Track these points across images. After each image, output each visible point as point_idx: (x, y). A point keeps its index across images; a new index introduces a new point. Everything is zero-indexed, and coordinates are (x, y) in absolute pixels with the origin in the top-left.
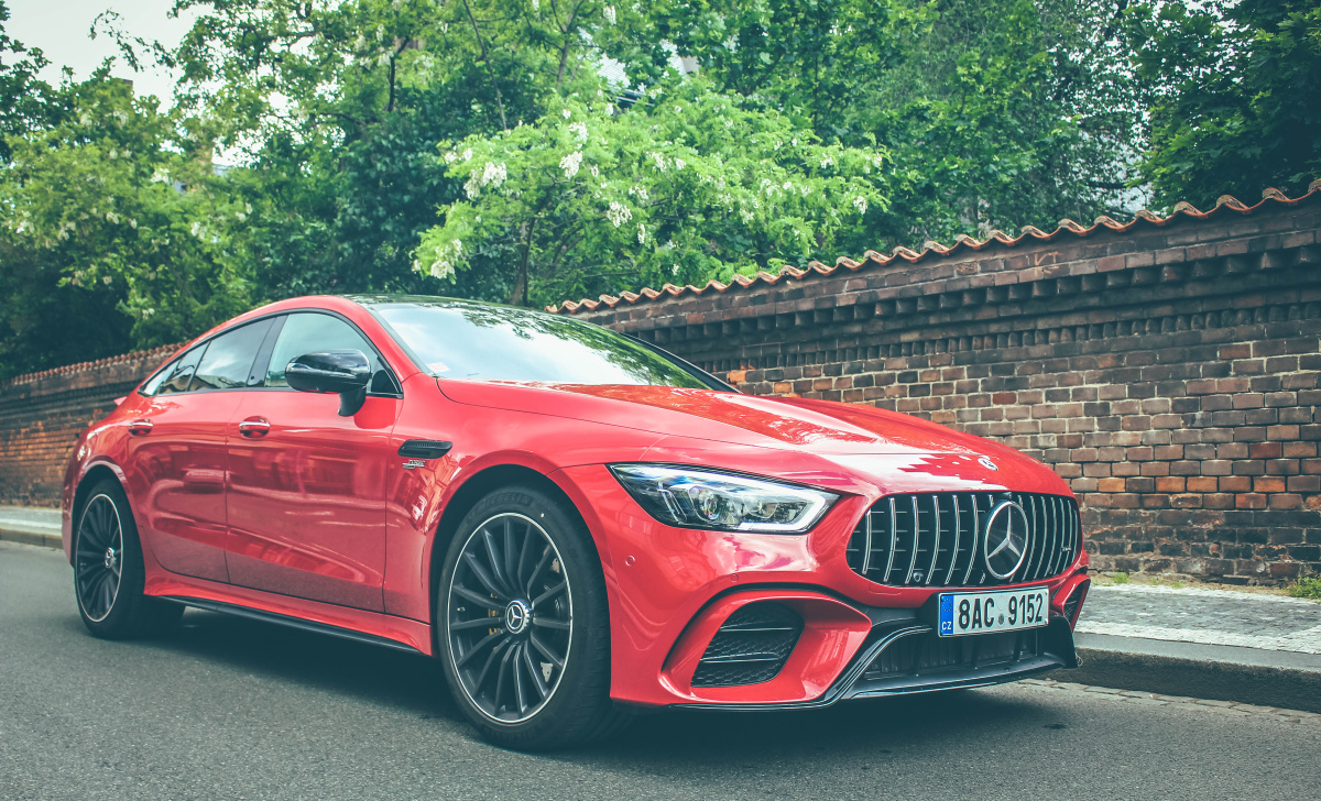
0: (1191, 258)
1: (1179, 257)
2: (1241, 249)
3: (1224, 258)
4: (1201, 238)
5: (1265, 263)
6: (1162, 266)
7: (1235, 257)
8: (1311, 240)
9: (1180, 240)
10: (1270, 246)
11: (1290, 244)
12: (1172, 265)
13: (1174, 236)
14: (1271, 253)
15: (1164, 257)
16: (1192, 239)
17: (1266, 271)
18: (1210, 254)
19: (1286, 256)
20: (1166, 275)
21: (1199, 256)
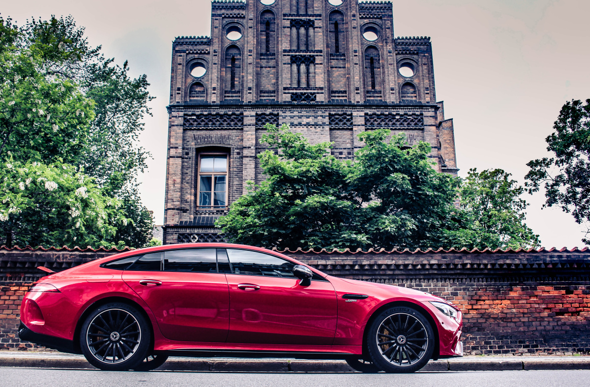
0: (337, 264)
1: (334, 263)
2: (351, 263)
3: (346, 265)
4: (340, 259)
5: (357, 267)
6: (328, 265)
7: (349, 265)
8: (369, 263)
9: (334, 258)
10: (358, 263)
11: (364, 263)
12: (331, 265)
13: (332, 257)
14: (359, 265)
15: (329, 262)
16: (337, 258)
17: (357, 270)
18: (342, 263)
19: (362, 266)
20: (329, 268)
21: (339, 263)
